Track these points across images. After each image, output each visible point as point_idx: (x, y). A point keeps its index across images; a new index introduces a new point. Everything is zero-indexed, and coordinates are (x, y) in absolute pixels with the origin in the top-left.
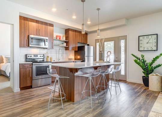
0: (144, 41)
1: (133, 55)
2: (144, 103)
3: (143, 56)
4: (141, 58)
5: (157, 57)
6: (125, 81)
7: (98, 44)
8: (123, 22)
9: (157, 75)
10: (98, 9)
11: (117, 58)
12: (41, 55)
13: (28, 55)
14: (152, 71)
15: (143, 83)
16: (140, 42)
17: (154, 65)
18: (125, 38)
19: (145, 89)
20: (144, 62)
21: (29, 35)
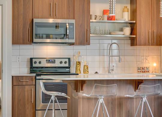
12: (64, 61)
13: (34, 60)
21: (33, 19)
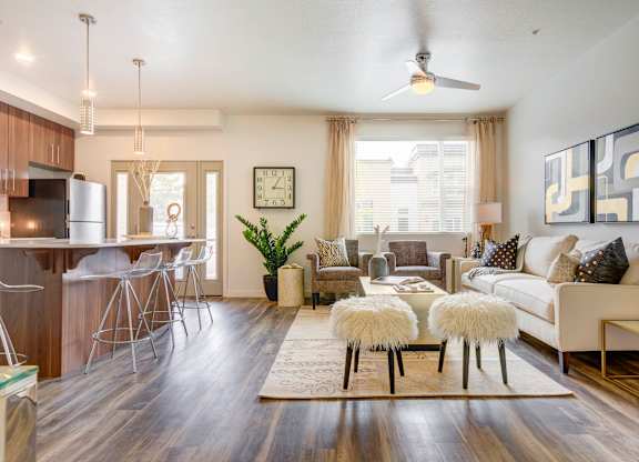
0: (267, 181)
1: (239, 218)
2: (270, 332)
3: (264, 223)
4: (260, 228)
5: (294, 225)
6: (218, 298)
7: (122, 179)
8: (213, 120)
9: (294, 268)
10: (139, 62)
11: (193, 228)
14: (284, 259)
15: (265, 296)
16: (257, 184)
17: (288, 244)
18: (217, 166)
19: (270, 307)
20: (267, 237)
